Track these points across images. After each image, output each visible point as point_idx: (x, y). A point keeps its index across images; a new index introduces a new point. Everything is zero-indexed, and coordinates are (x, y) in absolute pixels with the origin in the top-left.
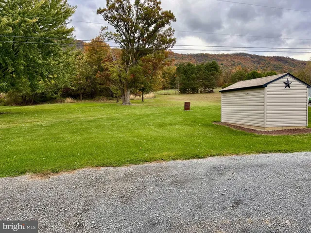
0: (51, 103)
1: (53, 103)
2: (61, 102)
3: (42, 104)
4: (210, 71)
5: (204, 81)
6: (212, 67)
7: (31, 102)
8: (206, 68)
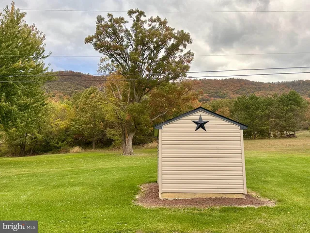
0: (53, 153)
1: (56, 153)
2: (66, 152)
3: (42, 154)
4: (287, 105)
5: (278, 120)
6: (290, 100)
7: (30, 152)
8: (280, 101)
